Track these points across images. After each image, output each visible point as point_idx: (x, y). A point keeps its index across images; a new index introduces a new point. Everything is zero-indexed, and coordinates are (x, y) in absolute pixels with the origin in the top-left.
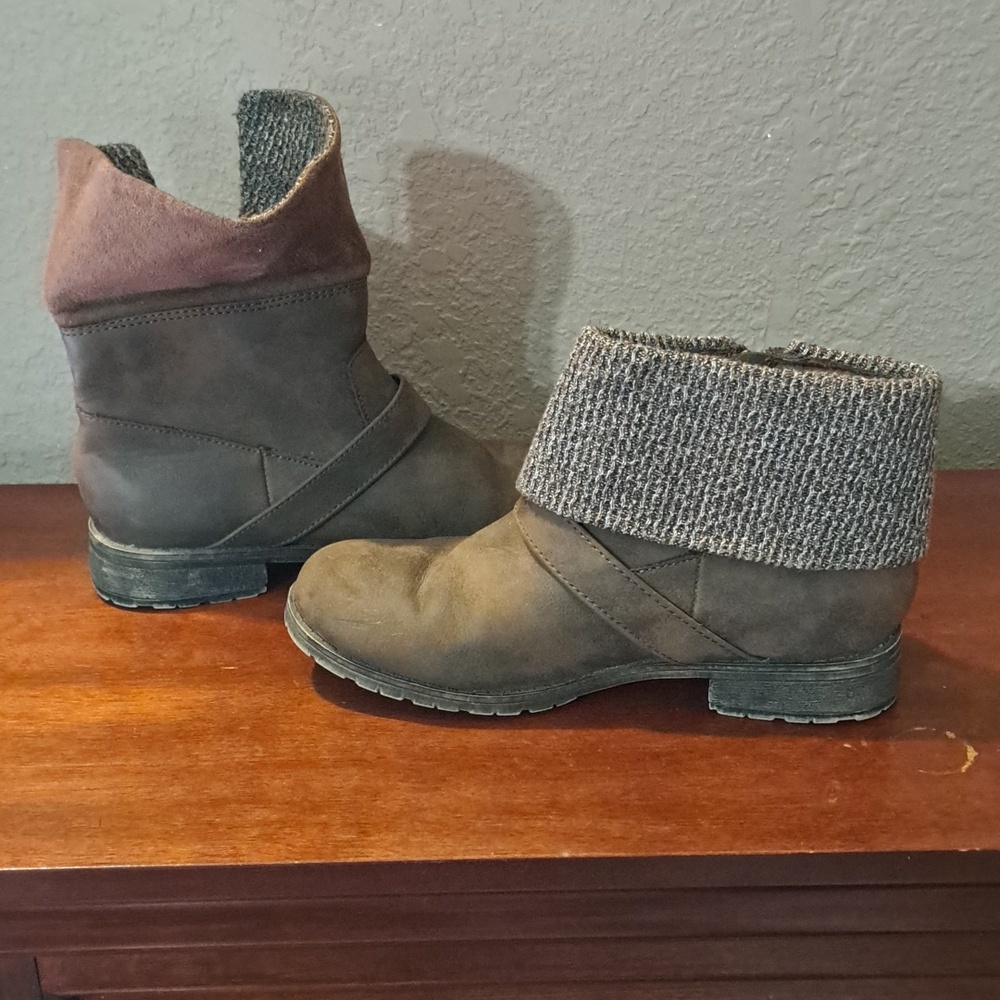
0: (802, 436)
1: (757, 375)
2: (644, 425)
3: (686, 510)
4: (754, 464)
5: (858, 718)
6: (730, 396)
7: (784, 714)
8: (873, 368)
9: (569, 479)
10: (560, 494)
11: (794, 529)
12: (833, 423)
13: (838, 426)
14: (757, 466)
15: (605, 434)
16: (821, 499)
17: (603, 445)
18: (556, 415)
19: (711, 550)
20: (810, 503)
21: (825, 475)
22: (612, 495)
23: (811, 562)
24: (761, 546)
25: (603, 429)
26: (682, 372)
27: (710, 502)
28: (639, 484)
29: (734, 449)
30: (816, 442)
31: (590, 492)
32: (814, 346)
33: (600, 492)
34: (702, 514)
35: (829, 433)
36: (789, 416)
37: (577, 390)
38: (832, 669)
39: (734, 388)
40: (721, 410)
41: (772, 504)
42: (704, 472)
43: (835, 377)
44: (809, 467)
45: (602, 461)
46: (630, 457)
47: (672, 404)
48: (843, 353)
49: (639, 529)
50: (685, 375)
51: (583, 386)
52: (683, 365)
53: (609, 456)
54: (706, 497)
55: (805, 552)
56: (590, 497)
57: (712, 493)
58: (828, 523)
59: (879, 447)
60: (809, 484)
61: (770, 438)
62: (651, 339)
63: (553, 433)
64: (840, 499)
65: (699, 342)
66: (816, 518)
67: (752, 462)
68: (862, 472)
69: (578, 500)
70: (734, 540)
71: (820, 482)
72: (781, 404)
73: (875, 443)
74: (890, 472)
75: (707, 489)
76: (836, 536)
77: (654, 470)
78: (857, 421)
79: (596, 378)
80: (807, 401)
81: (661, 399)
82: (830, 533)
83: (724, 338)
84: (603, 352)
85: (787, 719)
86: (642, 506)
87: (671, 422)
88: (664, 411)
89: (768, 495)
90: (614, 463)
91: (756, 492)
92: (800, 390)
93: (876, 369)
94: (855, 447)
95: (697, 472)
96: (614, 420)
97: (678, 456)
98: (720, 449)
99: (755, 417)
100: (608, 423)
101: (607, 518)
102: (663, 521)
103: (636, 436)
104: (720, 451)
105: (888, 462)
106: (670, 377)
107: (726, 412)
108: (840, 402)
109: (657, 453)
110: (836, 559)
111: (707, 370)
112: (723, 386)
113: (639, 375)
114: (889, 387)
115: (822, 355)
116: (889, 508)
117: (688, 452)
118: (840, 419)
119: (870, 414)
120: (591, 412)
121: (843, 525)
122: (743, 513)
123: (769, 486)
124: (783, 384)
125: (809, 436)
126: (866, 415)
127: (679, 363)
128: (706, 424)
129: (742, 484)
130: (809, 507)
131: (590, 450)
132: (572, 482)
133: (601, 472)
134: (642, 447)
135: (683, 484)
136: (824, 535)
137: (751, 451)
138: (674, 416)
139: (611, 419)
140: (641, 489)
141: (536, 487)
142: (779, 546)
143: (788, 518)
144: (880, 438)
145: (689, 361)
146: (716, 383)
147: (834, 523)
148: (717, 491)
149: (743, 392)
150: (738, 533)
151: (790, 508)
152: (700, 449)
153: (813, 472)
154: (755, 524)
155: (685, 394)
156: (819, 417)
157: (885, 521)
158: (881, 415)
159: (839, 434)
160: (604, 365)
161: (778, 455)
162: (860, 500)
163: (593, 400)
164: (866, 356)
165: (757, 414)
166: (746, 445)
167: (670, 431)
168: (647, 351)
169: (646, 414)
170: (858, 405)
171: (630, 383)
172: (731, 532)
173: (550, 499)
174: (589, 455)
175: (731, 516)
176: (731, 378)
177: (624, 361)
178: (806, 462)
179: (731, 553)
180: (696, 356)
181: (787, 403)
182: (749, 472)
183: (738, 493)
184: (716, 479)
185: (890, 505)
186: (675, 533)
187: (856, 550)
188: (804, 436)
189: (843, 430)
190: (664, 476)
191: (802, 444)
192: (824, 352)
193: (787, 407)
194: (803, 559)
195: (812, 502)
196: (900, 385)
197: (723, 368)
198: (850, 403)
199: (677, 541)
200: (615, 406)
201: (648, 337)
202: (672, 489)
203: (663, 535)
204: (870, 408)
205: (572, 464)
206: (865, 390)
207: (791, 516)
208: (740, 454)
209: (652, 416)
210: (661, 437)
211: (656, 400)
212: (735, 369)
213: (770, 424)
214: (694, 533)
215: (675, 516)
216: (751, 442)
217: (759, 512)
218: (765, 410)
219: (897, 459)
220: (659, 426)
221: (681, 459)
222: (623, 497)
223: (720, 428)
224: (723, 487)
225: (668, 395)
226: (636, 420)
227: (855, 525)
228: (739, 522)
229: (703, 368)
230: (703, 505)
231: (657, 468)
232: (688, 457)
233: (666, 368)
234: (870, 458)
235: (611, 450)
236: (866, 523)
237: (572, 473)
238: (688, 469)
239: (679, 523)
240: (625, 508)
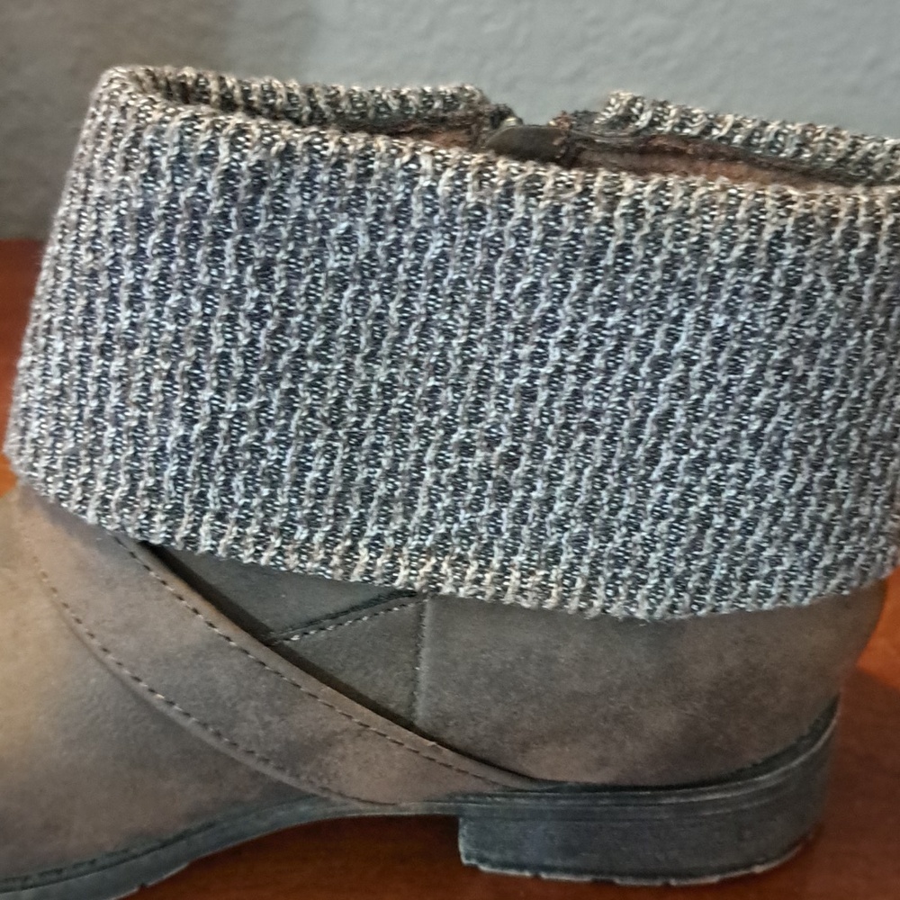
0: (646, 336)
1: (532, 191)
2: (269, 316)
3: (386, 501)
4: (534, 398)
5: (758, 869)
6: (469, 243)
7: (611, 873)
8: (799, 152)
9: (107, 443)
10: (91, 476)
11: (629, 534)
12: (719, 303)
13: (732, 311)
14: (540, 403)
15: (177, 340)
16: (688, 470)
17: (174, 366)
18: (59, 292)
19: (447, 589)
20: (663, 480)
21: (697, 420)
22: (211, 480)
23: (667, 602)
24: (556, 573)
25: (171, 327)
26: (351, 185)
27: (437, 482)
28: (273, 453)
29: (487, 366)
30: (679, 347)
31: (157, 473)
32: (663, 104)
33: (181, 473)
34: (422, 510)
35: (707, 325)
36: (613, 289)
37: (98, 233)
38: (710, 797)
39: (476, 223)
40: (452, 275)
41: (576, 484)
42: (420, 418)
43: (724, 189)
44: (661, 403)
45: (178, 402)
46: (244, 391)
47: (332, 263)
48: (730, 119)
49: (281, 551)
50: (358, 192)
51: (109, 224)
52: (350, 168)
53: (193, 391)
54: (428, 473)
55: (653, 582)
56: (158, 483)
57: (441, 464)
58: (704, 521)
59: (824, 353)
60: (661, 438)
61: (569, 342)
62: (290, 96)
63: (57, 336)
64: (733, 468)
65: (403, 99)
66: (676, 511)
67: (528, 395)
68: (784, 408)
69: (132, 491)
70: (495, 564)
71: (686, 435)
72: (594, 261)
73: (816, 344)
74: (847, 404)
75: (430, 455)
76: (722, 545)
77: (303, 419)
78: (777, 296)
79: (138, 205)
80: (657, 252)
81: (305, 252)
82: (708, 541)
83: (462, 89)
84: (148, 137)
85: (617, 881)
86: (282, 500)
87: (335, 306)
88: (315, 280)
89: (567, 466)
90: (206, 409)
91: (541, 457)
92: (638, 227)
93: (806, 155)
94: (769, 356)
95: (406, 418)
96: (196, 307)
97: (357, 385)
98: (455, 365)
99: (531, 293)
100: (181, 314)
101: (204, 530)
102: (335, 530)
103: (253, 343)
104: (454, 370)
105: (844, 385)
106: (321, 198)
107: (462, 281)
108: (737, 252)
109: (307, 378)
110: (720, 592)
111: (411, 179)
112: (451, 217)
113: (244, 196)
114: (854, 211)
115: (682, 126)
116: (839, 482)
117: (382, 375)
118: (736, 292)
119: (807, 279)
120: (136, 287)
121: (738, 523)
122: (513, 505)
123: (569, 445)
124: (598, 213)
125: (660, 334)
126: (798, 282)
127: (339, 164)
128: (418, 309)
129: (507, 442)
130: (660, 487)
131: (147, 378)
132: (113, 449)
133: (177, 429)
134: (272, 368)
135: (375, 446)
136: (695, 545)
137: (525, 370)
138: (340, 291)
139: (188, 303)
140: (279, 462)
141: (36, 456)
142: (595, 574)
143: (614, 512)
144: (828, 332)
145: (366, 158)
146: (435, 212)
147: (719, 521)
148: (453, 459)
149: (500, 234)
150: (504, 548)
151: (618, 490)
152: (408, 366)
153: (670, 413)
154: (541, 525)
155: (363, 241)
156: (687, 287)
157: (831, 508)
158: (833, 278)
159: (733, 328)
160: (153, 171)
161: (589, 377)
162: (776, 468)
163: (139, 256)
164: (783, 124)
165: (535, 286)
166: (514, 356)
167: (334, 328)
168: (257, 132)
169: (271, 289)
170: (780, 257)
171: (224, 216)
172: (489, 546)
173: (68, 487)
174: (146, 388)
175: (488, 508)
176: (471, 197)
177: (204, 160)
178: (653, 391)
179: (489, 592)
180: (381, 142)
181: (608, 259)
182: (523, 415)
183: (501, 462)
184: (450, 432)
185: (843, 473)
186: (364, 556)
187: (766, 570)
188: (650, 334)
189: (742, 318)
190: (329, 431)
191: (644, 351)
192: (685, 118)
193: (607, 268)
194: (648, 598)
195: (668, 477)
196: (879, 203)
197: (449, 173)
198: (760, 255)
199: (368, 572)
200: (194, 273)
201: (282, 92)
202: (351, 459)
203: (336, 560)
204: (808, 267)
205: (108, 409)
206: (797, 220)
207: (620, 507)
208: (500, 377)
209: (286, 294)
210: (316, 341)
211: (294, 254)
212: (479, 176)
213: (568, 308)
214: (405, 551)
215: (361, 515)
216: (525, 351)
217: (548, 502)
218: (555, 276)
219: (863, 374)
220: (308, 317)
221: (366, 390)
222: (237, 482)
223: (451, 318)
224: (466, 450)
225: (322, 242)
226: (249, 306)
227: (766, 520)
228: (506, 524)
229: (401, 174)
230: (422, 493)
231: (312, 413)
232: (381, 385)
233: (310, 177)
234: (804, 378)
235: (197, 378)
236: (788, 515)
237: (111, 431)
238: (384, 412)
239: (372, 530)
240: (246, 506)
